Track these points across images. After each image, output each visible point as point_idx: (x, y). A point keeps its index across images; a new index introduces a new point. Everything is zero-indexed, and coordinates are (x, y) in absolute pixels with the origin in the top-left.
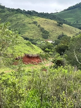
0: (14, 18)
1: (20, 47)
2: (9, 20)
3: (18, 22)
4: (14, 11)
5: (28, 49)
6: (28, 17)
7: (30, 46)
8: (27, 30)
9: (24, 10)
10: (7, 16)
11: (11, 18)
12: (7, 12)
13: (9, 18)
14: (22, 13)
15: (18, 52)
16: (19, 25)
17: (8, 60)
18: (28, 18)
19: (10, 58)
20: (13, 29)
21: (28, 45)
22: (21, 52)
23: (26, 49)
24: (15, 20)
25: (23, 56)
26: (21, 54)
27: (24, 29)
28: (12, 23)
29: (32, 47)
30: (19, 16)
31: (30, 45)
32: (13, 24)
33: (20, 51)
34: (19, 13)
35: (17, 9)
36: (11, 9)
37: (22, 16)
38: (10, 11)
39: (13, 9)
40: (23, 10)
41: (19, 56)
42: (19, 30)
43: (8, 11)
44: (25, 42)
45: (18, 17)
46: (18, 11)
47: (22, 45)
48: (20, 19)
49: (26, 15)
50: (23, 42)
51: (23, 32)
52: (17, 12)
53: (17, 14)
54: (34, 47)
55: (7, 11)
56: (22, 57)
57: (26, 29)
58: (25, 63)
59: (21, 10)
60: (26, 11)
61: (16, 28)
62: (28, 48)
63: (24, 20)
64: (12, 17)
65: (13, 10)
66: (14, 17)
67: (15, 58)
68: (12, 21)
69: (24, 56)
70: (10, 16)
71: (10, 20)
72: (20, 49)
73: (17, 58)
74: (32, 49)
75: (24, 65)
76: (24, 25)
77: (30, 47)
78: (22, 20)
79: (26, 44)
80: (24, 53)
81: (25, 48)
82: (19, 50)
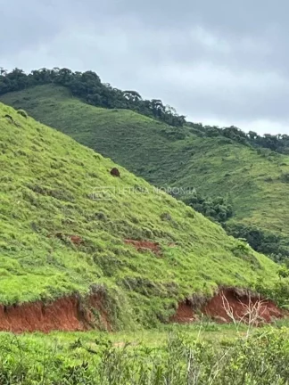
0: (216, 160)
1: (205, 260)
2: (196, 168)
3: (227, 175)
4: (216, 135)
5: (235, 270)
6: (264, 156)
7: (244, 258)
8: (259, 205)
9: (252, 134)
10: (189, 151)
11: (202, 160)
12: (191, 139)
13: (199, 159)
14: (242, 142)
15: (193, 278)
16: (230, 184)
17: (154, 304)
18: (264, 162)
19: (162, 297)
20: (210, 198)
21: (236, 255)
22: (208, 278)
23: (227, 266)
24: (216, 168)
25: (211, 292)
26: (205, 285)
27: (248, 198)
28: (206, 175)
29: (252, 262)
30: (234, 153)
31: (246, 254)
32: (210, 181)
33: (203, 275)
34: (232, 141)
35: (227, 129)
36: (208, 128)
37: (245, 152)
38: (201, 136)
39: (215, 128)
40: (250, 133)
41: (197, 290)
42: (230, 202)
43: (195, 136)
44: (228, 245)
45: (228, 158)
46: (232, 135)
47: (215, 254)
48: (235, 163)
49: (256, 152)
50: (222, 242)
51: (243, 210)
52: (226, 139)
53: (226, 147)
54: (258, 264)
55: (192, 135)
56: (208, 295)
57: (254, 201)
58: (217, 317)
59: (242, 134)
60: (258, 137)
61: (220, 195)
62: (237, 265)
63: (247, 167)
64: (207, 154)
65: (212, 132)
66: (214, 155)
67: (183, 297)
68: (206, 169)
69: (215, 294)
70: (201, 154)
71: (200, 168)
72: (204, 269)
73: (190, 298)
74: (250, 270)
75: (213, 323)
76: (248, 184)
77: (242, 262)
78: (241, 169)
79: (232, 251)
80: (216, 282)
81: (224, 264)
82: (201, 271)
